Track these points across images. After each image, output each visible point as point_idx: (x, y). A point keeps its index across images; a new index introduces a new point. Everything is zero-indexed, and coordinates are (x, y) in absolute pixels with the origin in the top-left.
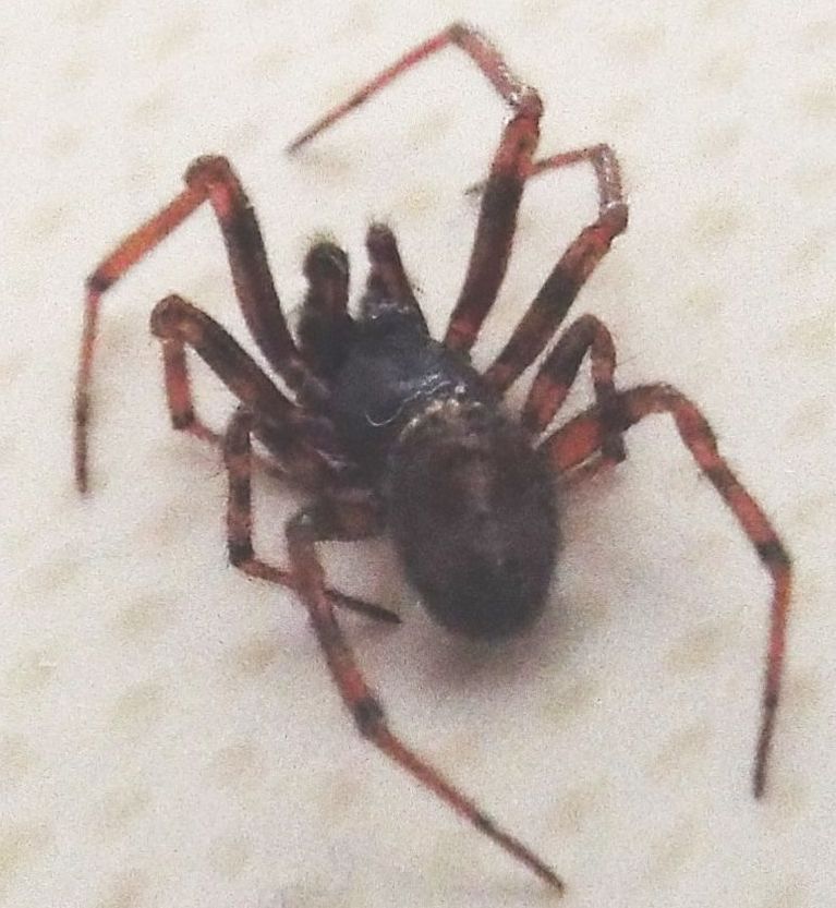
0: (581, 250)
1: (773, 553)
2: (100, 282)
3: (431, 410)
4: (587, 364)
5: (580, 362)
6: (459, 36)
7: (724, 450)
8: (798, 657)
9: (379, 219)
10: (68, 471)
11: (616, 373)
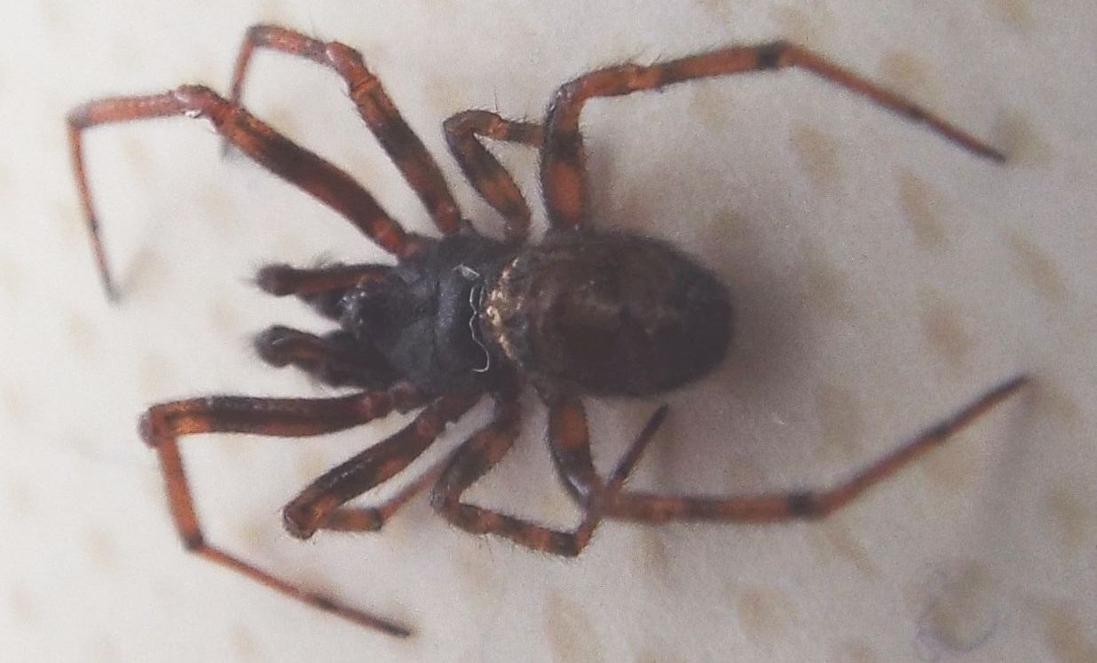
0: (370, 105)
1: (768, 57)
2: (195, 541)
3: (497, 320)
4: (488, 143)
5: (483, 148)
6: (80, 123)
7: (647, 61)
8: (868, 67)
9: (251, 274)
10: (380, 639)
11: (504, 116)
